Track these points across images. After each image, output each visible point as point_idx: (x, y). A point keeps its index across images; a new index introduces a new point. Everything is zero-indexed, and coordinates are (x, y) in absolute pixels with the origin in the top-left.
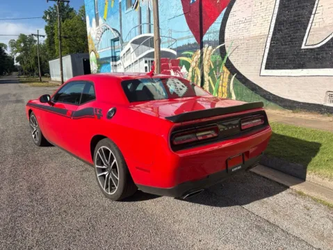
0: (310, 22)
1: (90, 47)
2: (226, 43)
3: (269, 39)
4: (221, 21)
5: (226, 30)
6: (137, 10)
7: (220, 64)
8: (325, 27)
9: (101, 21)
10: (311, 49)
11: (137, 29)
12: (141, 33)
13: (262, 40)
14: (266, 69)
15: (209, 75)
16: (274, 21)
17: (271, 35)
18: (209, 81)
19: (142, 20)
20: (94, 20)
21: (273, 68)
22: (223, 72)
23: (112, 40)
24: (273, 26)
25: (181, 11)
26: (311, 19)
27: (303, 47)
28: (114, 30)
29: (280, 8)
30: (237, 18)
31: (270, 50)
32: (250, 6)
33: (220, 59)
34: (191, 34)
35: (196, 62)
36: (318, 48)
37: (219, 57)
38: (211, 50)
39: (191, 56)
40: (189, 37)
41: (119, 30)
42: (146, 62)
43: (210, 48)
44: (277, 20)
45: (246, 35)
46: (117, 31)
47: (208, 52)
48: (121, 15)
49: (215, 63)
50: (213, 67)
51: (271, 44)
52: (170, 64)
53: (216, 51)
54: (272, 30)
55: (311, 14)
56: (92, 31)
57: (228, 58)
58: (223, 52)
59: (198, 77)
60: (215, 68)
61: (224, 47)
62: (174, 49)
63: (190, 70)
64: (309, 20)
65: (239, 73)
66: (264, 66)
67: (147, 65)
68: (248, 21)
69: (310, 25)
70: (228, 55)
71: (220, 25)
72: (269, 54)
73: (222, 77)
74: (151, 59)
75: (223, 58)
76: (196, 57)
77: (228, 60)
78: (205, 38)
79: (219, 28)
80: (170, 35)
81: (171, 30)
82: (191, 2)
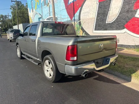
0: (109, 13)
1: (30, 21)
2: (81, 21)
3: (96, 19)
4: (79, 12)
5: (81, 16)
6: (48, 7)
7: (79, 29)
8: (113, 15)
9: (34, 10)
10: (109, 23)
11: (49, 14)
12: (50, 16)
13: (93, 20)
16: (97, 13)
17: (96, 18)
19: (50, 11)
20: (31, 10)
21: (97, 30)
22: (80, 32)
23: (39, 18)
25: (65, 8)
26: (109, 12)
27: (106, 23)
28: (40, 14)
29: (98, 8)
30: (84, 11)
31: (96, 23)
32: (89, 7)
34: (69, 17)
36: (111, 23)
38: (76, 23)
40: (68, 18)
41: (41, 14)
44: (98, 12)
45: (88, 17)
46: (41, 15)
48: (42, 8)
49: (77, 28)
51: (96, 21)
53: (78, 23)
54: (96, 16)
55: (109, 10)
56: (31, 14)
58: (80, 23)
60: (78, 30)
64: (108, 13)
65: (86, 32)
66: (94, 29)
68: (88, 12)
69: (108, 15)
70: (82, 25)
71: (78, 14)
72: (96, 25)
75: (80, 26)
77: (82, 27)
79: (78, 15)
80: (61, 17)
81: (61, 15)
82: (68, 4)
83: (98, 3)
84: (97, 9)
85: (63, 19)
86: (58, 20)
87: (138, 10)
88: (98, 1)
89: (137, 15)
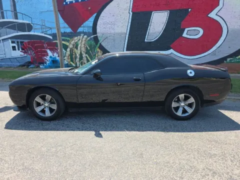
0: (149, 29)
2: (99, 35)
4: (93, 21)
5: (98, 27)
7: (95, 47)
8: (155, 32)
10: (150, 42)
12: (3, 18)
13: (123, 35)
14: (127, 50)
15: (86, 53)
16: (129, 26)
17: (128, 33)
18: (86, 57)
22: (98, 52)
24: (129, 29)
27: (146, 41)
30: (105, 21)
32: (113, 16)
33: (95, 44)
35: (73, 45)
37: (93, 43)
38: (87, 38)
39: (68, 41)
42: (13, 42)
43: (85, 36)
45: (113, 31)
47: (84, 39)
49: (90, 46)
50: (89, 49)
51: (128, 37)
52: (45, 45)
53: (91, 39)
54: (128, 31)
57: (100, 44)
58: (96, 39)
59: (76, 55)
60: (91, 49)
61: (97, 36)
62: (49, 35)
63: (68, 50)
66: (125, 49)
67: (14, 45)
68: (113, 24)
69: (148, 31)
70: (100, 42)
73: (97, 55)
74: (19, 40)
76: (73, 41)
78: (80, 30)
80: (43, 24)
81: (44, 20)
82: (64, 3)
83: (131, 13)
84: (130, 21)
85: (51, 29)
86: (33, 30)
87: (186, 30)
88: (131, 10)
89: (185, 35)
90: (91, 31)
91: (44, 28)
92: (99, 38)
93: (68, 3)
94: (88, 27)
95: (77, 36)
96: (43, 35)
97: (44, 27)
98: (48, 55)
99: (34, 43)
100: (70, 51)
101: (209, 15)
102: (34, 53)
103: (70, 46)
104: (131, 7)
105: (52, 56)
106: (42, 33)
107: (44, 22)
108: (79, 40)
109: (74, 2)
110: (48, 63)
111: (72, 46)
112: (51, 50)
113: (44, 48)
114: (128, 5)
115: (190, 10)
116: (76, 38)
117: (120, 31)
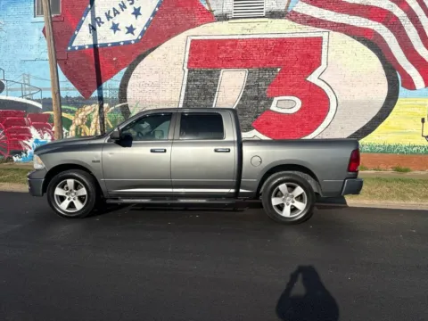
2: (129, 103)
5: (129, 90)
13: (173, 105)
24: (183, 94)
30: (142, 80)
32: (157, 73)
33: (122, 118)
35: (82, 120)
37: (119, 116)
38: (108, 108)
39: (72, 112)
43: (106, 105)
44: (187, 90)
45: (155, 98)
49: (114, 122)
52: (27, 119)
53: (115, 110)
58: (125, 111)
61: (127, 106)
63: (73, 128)
68: (156, 86)
70: (133, 115)
71: (119, 83)
76: (83, 114)
80: (27, 82)
81: (28, 76)
82: (69, 48)
83: (187, 70)
85: (41, 90)
86: (4, 92)
87: (276, 99)
88: (186, 65)
89: (273, 107)
90: (116, 95)
91: (26, 89)
92: (131, 109)
93: (77, 48)
94: (110, 89)
95: (90, 104)
96: (24, 100)
97: (27, 86)
98: (30, 137)
99: (5, 114)
100: (76, 130)
101: (308, 79)
102: (4, 133)
103: (76, 121)
104: (186, 61)
105: (39, 138)
106: (23, 96)
107: (29, 79)
108: (95, 110)
109: (87, 47)
110: (29, 151)
111: (80, 122)
112: (37, 127)
113: (25, 125)
114: (182, 57)
115: (279, 69)
116: (89, 107)
117: (168, 99)
